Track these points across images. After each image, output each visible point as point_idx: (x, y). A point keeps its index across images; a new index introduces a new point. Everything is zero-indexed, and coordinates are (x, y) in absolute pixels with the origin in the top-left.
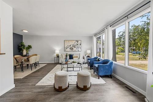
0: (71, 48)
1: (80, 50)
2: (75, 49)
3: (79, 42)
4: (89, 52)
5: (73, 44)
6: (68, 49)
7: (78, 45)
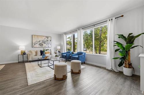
0: (40, 44)
1: (50, 46)
2: (44, 45)
3: (49, 38)
4: (59, 48)
5: (42, 39)
6: (37, 45)
7: (48, 41)
